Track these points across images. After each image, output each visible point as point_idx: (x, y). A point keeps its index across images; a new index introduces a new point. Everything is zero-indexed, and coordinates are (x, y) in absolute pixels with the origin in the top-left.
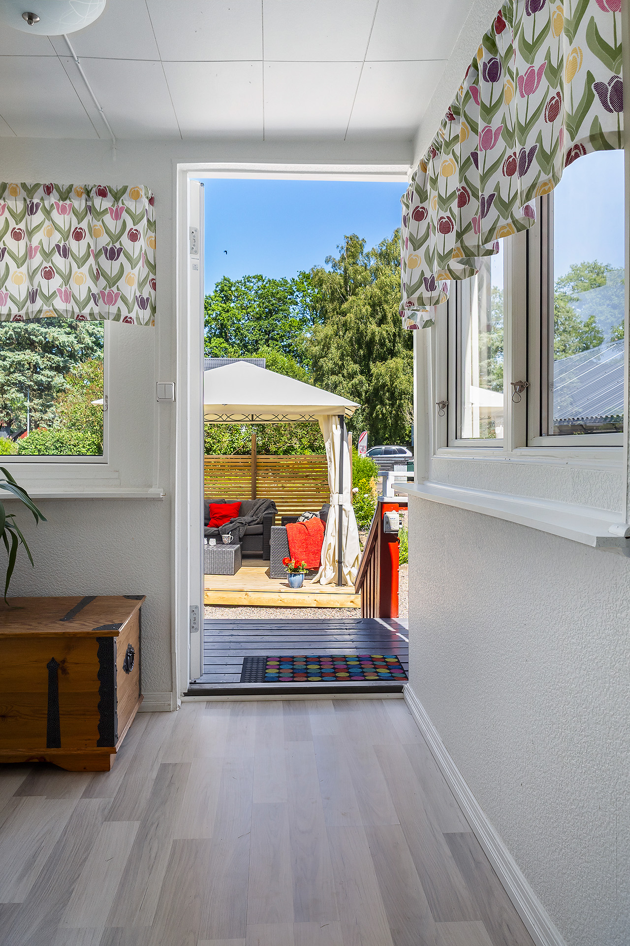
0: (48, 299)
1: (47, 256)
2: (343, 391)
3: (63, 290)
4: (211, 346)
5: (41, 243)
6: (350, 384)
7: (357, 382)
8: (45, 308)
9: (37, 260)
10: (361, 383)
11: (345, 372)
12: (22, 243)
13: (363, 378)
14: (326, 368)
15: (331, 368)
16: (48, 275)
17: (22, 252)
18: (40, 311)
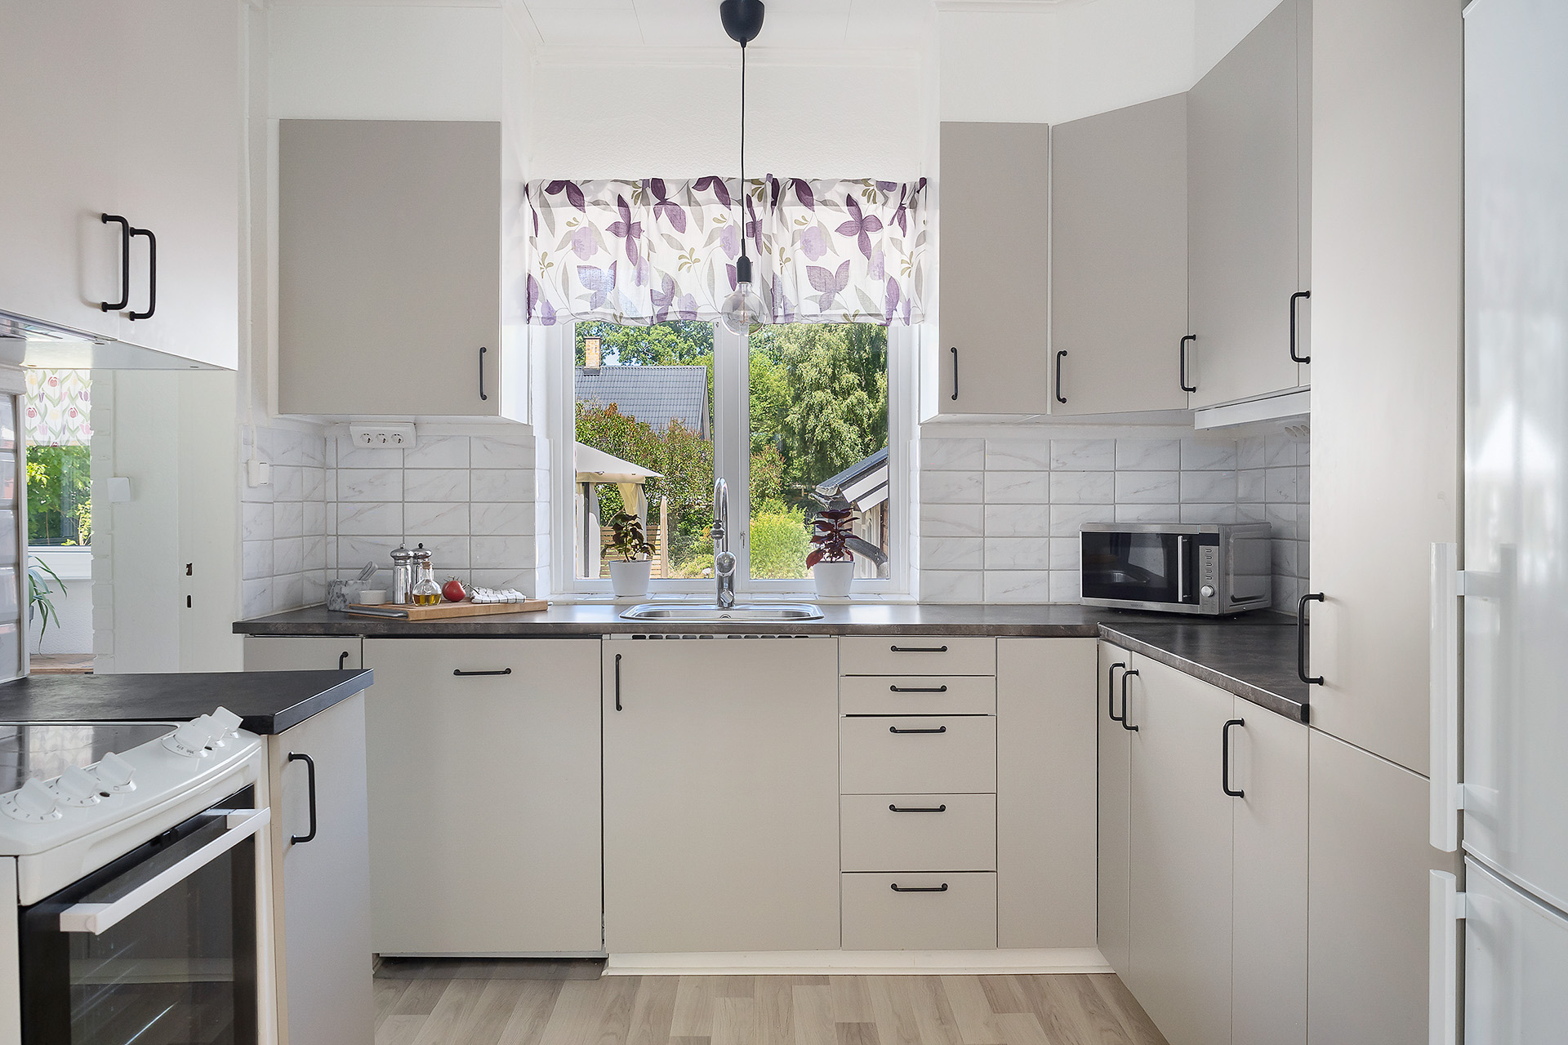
0: (73, 432)
1: (73, 399)
2: (832, 416)
3: (84, 425)
4: (650, 338)
5: (69, 389)
6: (845, 404)
7: (855, 401)
8: (71, 438)
9: (66, 402)
10: (861, 402)
11: (837, 386)
12: (57, 387)
13: (864, 395)
14: (807, 379)
15: (816, 379)
16: (73, 414)
17: (57, 396)
18: (68, 441)
